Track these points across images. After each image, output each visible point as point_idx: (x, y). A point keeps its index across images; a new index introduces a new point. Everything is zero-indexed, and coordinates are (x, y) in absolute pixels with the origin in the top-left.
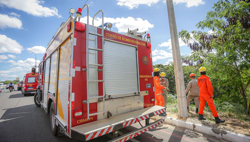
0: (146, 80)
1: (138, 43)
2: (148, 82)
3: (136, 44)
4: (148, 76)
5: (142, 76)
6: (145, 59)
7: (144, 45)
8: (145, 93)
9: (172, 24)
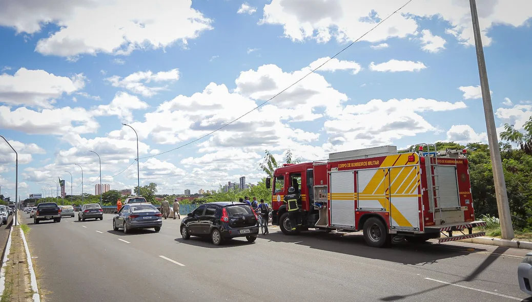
0: (465, 196)
1: (456, 162)
2: (467, 198)
3: (455, 164)
4: (466, 193)
5: (462, 193)
6: (463, 176)
7: (461, 162)
8: (464, 208)
9: (490, 129)
